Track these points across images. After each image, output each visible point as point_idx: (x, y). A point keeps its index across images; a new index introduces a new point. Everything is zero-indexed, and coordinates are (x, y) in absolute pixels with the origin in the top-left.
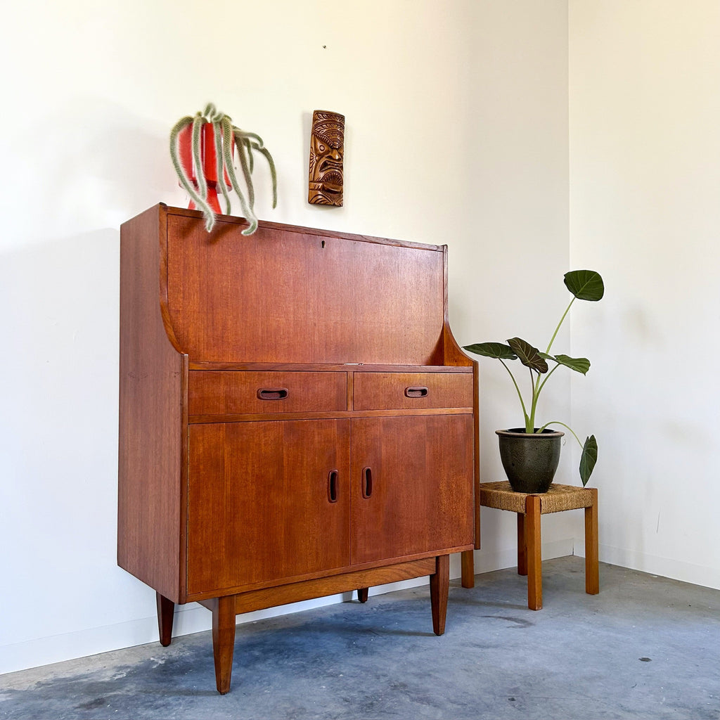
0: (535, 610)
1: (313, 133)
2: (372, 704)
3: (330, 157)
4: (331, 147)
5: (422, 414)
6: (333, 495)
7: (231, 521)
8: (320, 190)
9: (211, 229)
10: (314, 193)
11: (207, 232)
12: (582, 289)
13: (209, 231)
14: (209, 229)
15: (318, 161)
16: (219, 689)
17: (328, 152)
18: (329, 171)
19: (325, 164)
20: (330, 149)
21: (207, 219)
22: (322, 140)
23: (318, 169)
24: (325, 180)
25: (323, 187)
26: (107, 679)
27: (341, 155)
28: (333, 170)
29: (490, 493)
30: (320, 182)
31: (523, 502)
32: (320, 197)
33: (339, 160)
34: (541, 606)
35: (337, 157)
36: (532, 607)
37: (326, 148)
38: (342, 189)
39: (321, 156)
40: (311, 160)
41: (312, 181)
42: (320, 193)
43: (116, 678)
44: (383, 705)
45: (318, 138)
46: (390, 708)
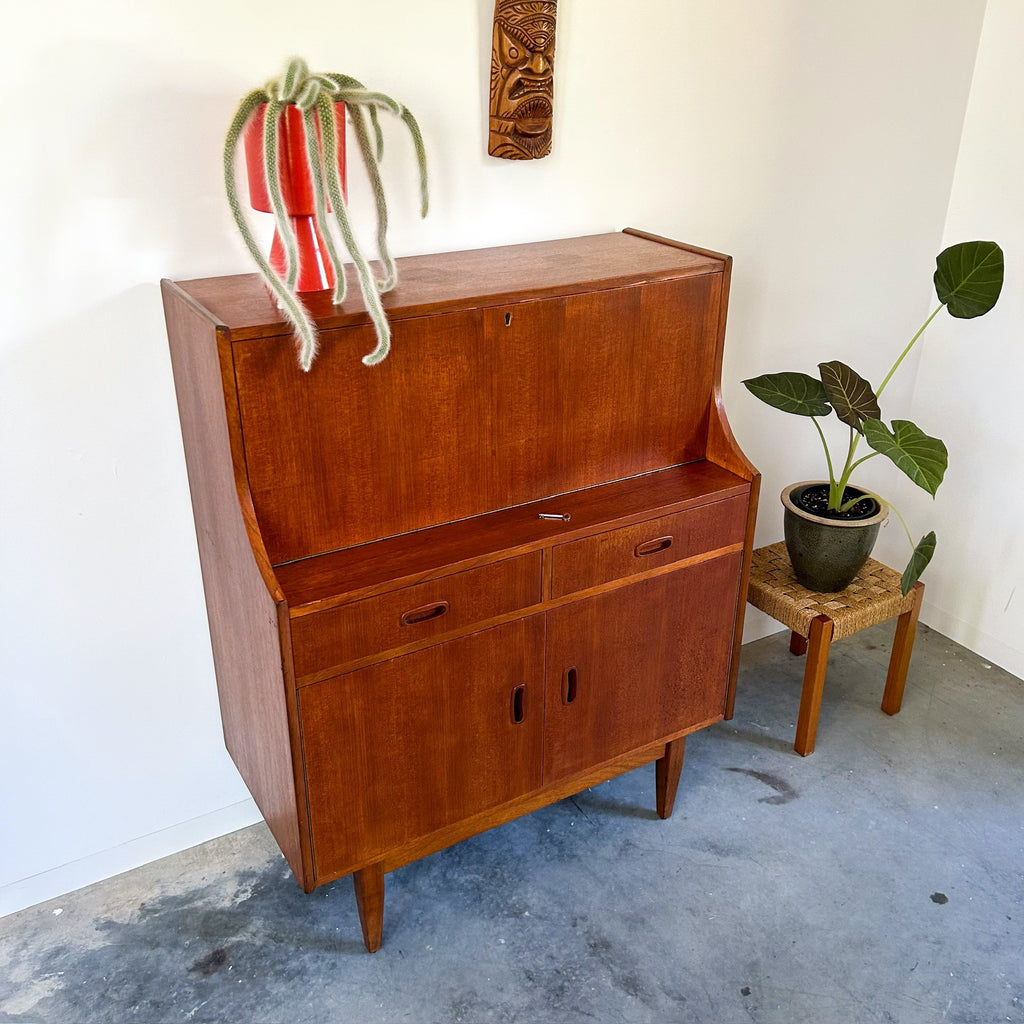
0: (803, 756)
1: (497, 20)
2: (562, 988)
3: (529, 71)
4: (530, 50)
5: (660, 573)
6: (518, 715)
7: (369, 785)
8: (509, 134)
9: (309, 362)
10: (499, 139)
11: (302, 371)
12: (963, 283)
13: (307, 369)
14: (306, 363)
15: (506, 79)
16: (367, 943)
17: (525, 60)
18: (526, 97)
19: (519, 84)
20: (528, 54)
21: (300, 347)
22: (514, 37)
23: (506, 94)
24: (520, 114)
25: (515, 130)
26: (226, 904)
27: (549, 60)
28: (532, 95)
29: (760, 591)
30: (509, 119)
31: (807, 624)
32: (509, 148)
33: (547, 71)
34: (812, 750)
35: (541, 67)
36: (800, 748)
37: (521, 54)
38: (549, 130)
39: (512, 68)
40: (492, 73)
41: (495, 115)
42: (509, 140)
43: (239, 900)
44: (577, 990)
45: (505, 30)
46: (584, 1000)
